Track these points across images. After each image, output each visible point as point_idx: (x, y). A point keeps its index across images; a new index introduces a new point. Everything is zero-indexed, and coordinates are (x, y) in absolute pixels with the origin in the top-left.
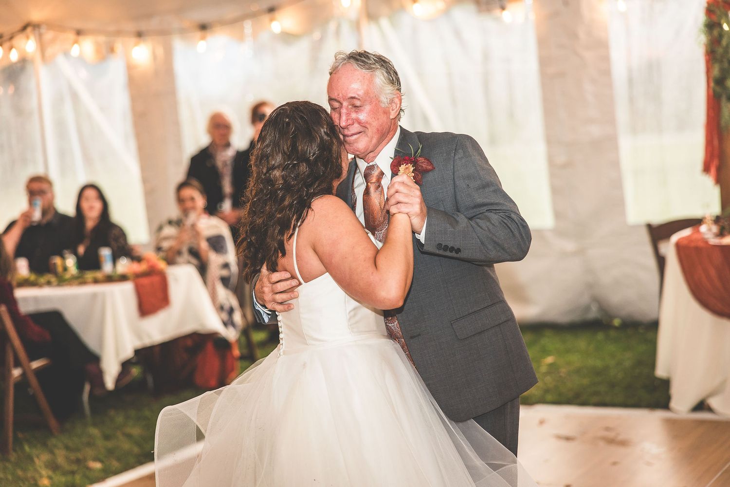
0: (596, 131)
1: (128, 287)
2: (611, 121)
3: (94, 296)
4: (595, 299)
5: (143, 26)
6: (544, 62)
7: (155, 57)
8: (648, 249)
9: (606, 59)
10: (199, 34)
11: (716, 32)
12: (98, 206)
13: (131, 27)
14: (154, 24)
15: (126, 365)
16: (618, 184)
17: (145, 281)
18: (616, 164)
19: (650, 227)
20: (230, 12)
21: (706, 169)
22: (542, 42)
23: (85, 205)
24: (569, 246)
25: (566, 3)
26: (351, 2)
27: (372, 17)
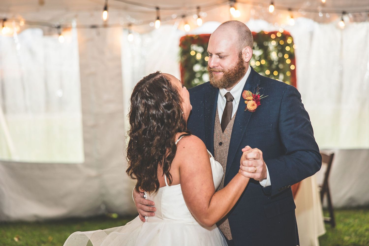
4: (105, 203)
22: (82, 55)
24: (93, 172)
25: (98, 34)
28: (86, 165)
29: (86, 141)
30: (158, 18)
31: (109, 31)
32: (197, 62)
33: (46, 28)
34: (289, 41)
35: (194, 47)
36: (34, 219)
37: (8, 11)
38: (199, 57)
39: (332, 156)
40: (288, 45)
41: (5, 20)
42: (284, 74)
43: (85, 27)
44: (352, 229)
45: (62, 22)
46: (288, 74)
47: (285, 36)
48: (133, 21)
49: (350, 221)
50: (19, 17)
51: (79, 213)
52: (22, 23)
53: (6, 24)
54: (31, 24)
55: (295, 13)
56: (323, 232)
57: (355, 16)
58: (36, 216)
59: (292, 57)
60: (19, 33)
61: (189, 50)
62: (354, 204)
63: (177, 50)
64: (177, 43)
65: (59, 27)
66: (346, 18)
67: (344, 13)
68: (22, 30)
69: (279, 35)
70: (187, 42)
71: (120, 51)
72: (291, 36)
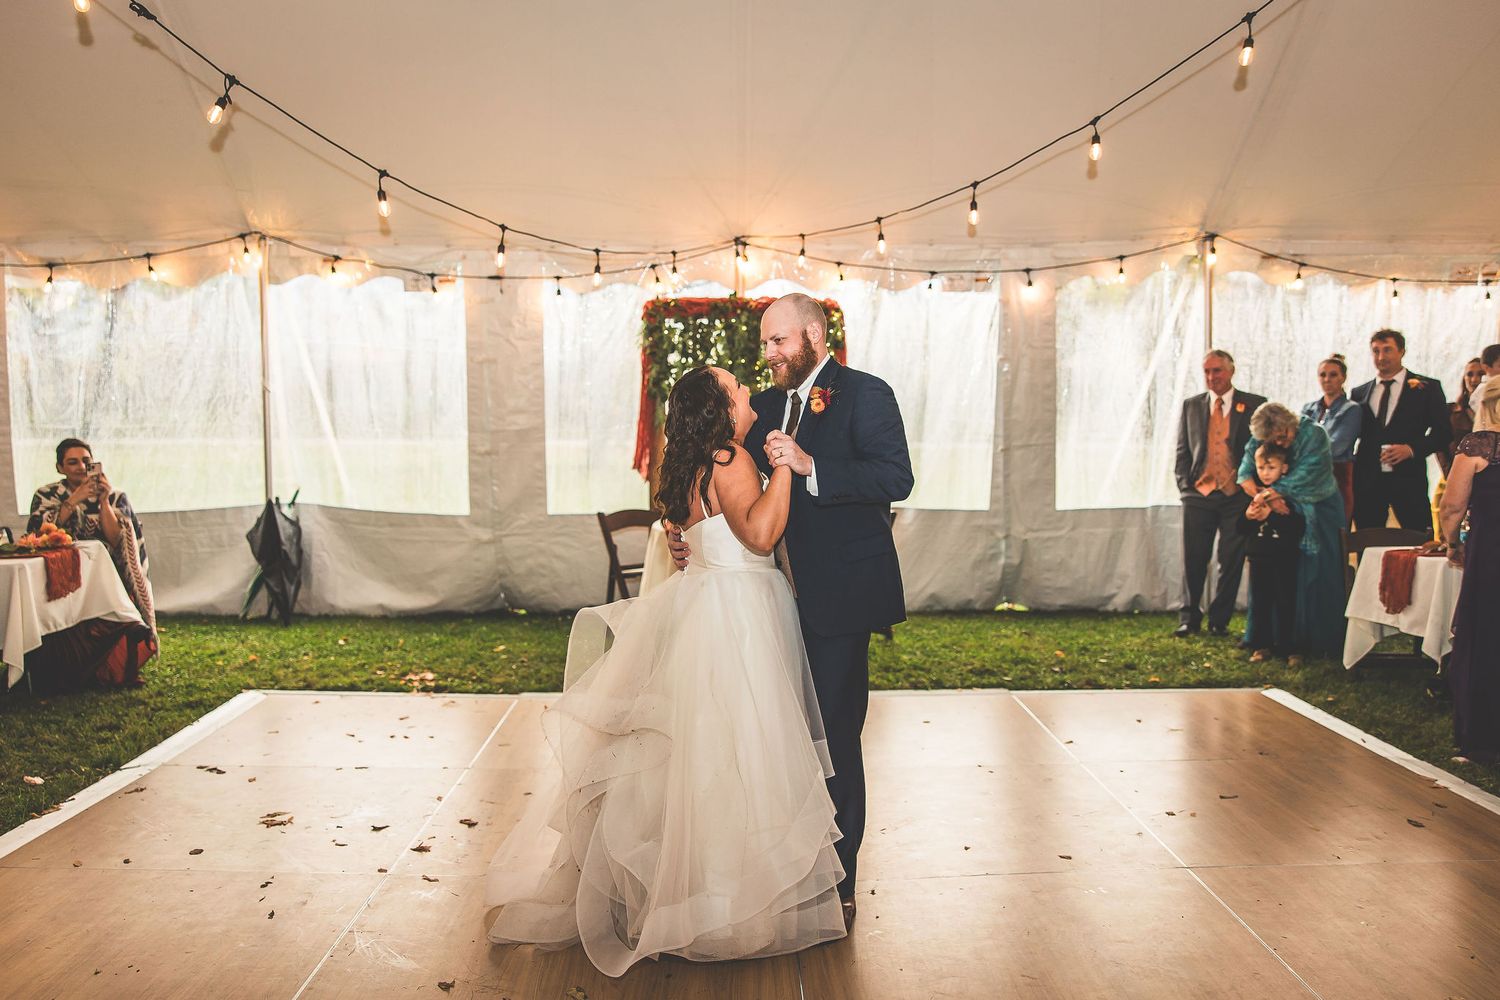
0: (522, 421)
1: (37, 562)
2: (540, 413)
4: (503, 588)
6: (471, 348)
8: (600, 538)
9: (539, 350)
10: (46, 273)
11: (656, 336)
16: (541, 475)
18: (541, 456)
19: (600, 516)
20: (90, 252)
21: (637, 466)
22: (471, 328)
24: (485, 535)
25: (504, 291)
26: (254, 260)
27: (276, 280)
28: (472, 520)
29: (474, 479)
30: (598, 270)
31: (523, 287)
32: (673, 348)
33: (411, 275)
35: (669, 322)
36: (379, 612)
37: (343, 243)
38: (676, 339)
41: (337, 258)
43: (476, 277)
44: (918, 644)
45: (436, 267)
48: (564, 272)
50: (363, 255)
51: (458, 604)
52: (368, 266)
53: (338, 265)
54: (383, 268)
55: (846, 271)
57: (951, 279)
58: (381, 606)
60: (362, 282)
61: (659, 328)
62: (938, 607)
63: (640, 324)
64: (640, 312)
65: (432, 276)
66: (937, 281)
67: (933, 274)
68: (368, 278)
70: (656, 313)
71: (540, 322)
72: (838, 310)
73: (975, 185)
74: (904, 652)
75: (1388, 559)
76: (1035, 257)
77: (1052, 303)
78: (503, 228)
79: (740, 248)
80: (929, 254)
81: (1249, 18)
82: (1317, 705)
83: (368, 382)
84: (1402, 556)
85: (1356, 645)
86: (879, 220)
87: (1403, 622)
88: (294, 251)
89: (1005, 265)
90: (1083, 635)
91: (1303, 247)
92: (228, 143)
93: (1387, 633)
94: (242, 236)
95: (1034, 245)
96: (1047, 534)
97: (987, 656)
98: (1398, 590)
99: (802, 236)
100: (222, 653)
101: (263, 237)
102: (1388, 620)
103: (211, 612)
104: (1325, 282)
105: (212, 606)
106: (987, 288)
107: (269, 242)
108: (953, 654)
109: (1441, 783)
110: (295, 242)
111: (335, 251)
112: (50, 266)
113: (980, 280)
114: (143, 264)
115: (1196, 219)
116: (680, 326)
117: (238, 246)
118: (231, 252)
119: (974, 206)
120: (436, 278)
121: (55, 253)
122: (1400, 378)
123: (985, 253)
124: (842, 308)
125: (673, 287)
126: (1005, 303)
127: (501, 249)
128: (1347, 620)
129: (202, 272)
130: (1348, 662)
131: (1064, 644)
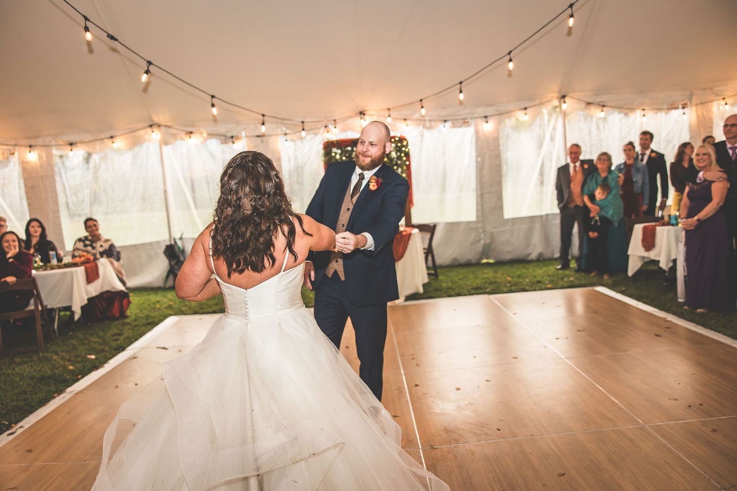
1: (82, 268)
3: (65, 273)
5: (32, 142)
7: (40, 158)
10: (69, 147)
11: (329, 156)
12: (39, 230)
13: (26, 142)
14: (40, 141)
15: (83, 308)
17: (88, 265)
20: (87, 137)
23: (31, 230)
25: (262, 142)
26: (156, 135)
27: (166, 143)
30: (303, 130)
31: (271, 139)
33: (223, 138)
34: (405, 143)
35: (334, 150)
37: (193, 126)
38: (338, 157)
39: (435, 226)
40: (404, 146)
41: (191, 133)
42: (402, 168)
43: (252, 136)
45: (234, 134)
46: (405, 168)
47: (402, 139)
48: (288, 131)
49: (452, 274)
50: (203, 130)
52: (205, 135)
53: (192, 135)
54: (211, 135)
55: (408, 122)
56: (426, 280)
57: (453, 123)
59: (407, 155)
60: (203, 142)
61: (331, 152)
62: (457, 263)
63: (322, 152)
64: (321, 146)
65: (232, 137)
66: (448, 124)
67: (445, 121)
68: (205, 140)
69: (397, 139)
70: (329, 146)
71: (279, 153)
72: (406, 140)
73: (461, 83)
74: (444, 282)
75: (645, 229)
76: (489, 111)
77: (497, 130)
78: (263, 115)
79: (362, 116)
80: (444, 112)
81: (571, 6)
82: (618, 292)
83: (208, 184)
84: (651, 227)
85: (633, 266)
86: (421, 100)
87: (652, 255)
88: (173, 131)
89: (476, 115)
90: (518, 270)
91: (603, 98)
92: (150, 89)
93: (646, 260)
94: (151, 126)
95: (488, 105)
96: (501, 229)
97: (478, 282)
98: (649, 242)
99: (389, 109)
100: (158, 302)
101: (159, 126)
102: (646, 254)
103: (150, 286)
104: (614, 113)
105: (150, 283)
106: (469, 126)
107: (162, 128)
108: (464, 282)
109: (669, 319)
110: (175, 127)
111: (190, 130)
112: (71, 144)
113: (465, 122)
114: (110, 141)
115: (557, 90)
116: (339, 151)
117: (149, 130)
118: (146, 133)
119: (461, 92)
120: (234, 139)
121: (72, 139)
122: (648, 152)
123: (467, 111)
124: (407, 138)
125: (335, 135)
126: (477, 132)
127: (263, 124)
128: (628, 256)
129: (136, 142)
130: (630, 273)
131: (511, 274)
